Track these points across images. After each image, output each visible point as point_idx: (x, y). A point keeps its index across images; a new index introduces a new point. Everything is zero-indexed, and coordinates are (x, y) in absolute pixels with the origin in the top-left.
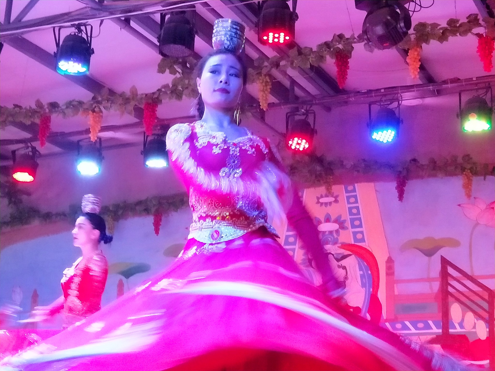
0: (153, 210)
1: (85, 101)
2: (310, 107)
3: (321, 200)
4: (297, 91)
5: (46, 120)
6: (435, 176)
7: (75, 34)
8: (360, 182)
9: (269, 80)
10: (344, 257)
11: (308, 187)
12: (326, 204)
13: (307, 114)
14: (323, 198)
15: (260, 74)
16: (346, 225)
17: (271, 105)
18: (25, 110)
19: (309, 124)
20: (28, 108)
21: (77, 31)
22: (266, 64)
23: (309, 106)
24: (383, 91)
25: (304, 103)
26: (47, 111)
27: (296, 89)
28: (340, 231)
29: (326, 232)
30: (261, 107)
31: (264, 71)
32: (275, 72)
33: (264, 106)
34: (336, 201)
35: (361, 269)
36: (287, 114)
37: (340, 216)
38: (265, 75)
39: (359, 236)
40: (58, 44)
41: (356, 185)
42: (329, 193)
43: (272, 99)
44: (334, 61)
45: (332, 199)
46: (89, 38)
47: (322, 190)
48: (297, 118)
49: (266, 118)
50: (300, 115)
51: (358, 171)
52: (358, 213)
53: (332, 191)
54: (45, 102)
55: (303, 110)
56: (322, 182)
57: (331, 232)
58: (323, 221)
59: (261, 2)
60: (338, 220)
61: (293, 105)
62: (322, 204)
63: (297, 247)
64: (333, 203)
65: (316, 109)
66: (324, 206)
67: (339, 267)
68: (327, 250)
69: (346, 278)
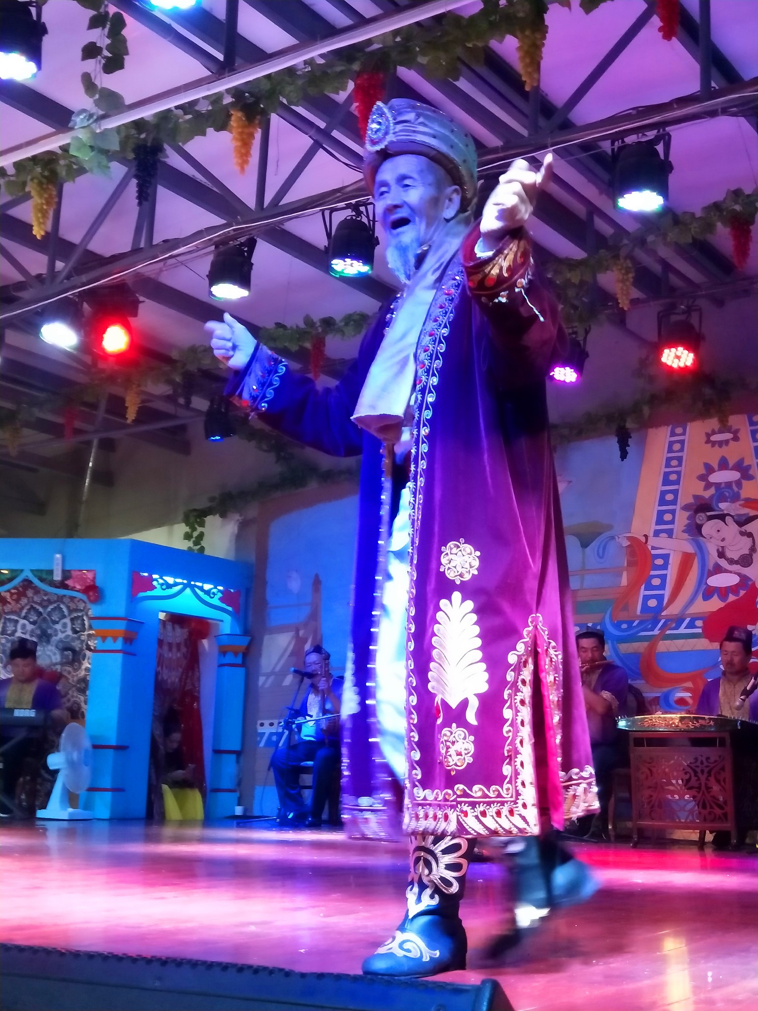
1: (370, 314)
2: (693, 302)
3: (713, 438)
4: (674, 280)
5: (319, 343)
7: (352, 218)
9: (630, 265)
10: (750, 519)
11: (693, 420)
12: (721, 444)
13: (689, 311)
14: (716, 434)
15: (616, 257)
16: (751, 472)
17: (634, 302)
18: (290, 331)
19: (693, 327)
20: (295, 327)
21: (354, 213)
22: (625, 241)
23: (691, 301)
25: (684, 295)
26: (320, 330)
27: (671, 276)
28: (744, 482)
29: (721, 483)
30: (621, 306)
31: (623, 252)
32: (639, 254)
33: (624, 304)
34: (736, 439)
36: (659, 313)
37: (741, 461)
38: (626, 258)
40: (329, 235)
42: (725, 428)
43: (636, 293)
44: (729, 230)
45: (728, 436)
46: (371, 223)
47: (713, 423)
48: (674, 318)
49: (628, 321)
50: (678, 314)
53: (729, 424)
54: (316, 317)
55: (682, 307)
56: (712, 411)
57: (729, 485)
58: (716, 467)
59: (616, 150)
60: (739, 466)
61: (668, 300)
62: (714, 444)
63: (678, 508)
64: (731, 442)
65: (703, 303)
66: (716, 446)
67: (743, 534)
68: (723, 511)
69: (753, 549)
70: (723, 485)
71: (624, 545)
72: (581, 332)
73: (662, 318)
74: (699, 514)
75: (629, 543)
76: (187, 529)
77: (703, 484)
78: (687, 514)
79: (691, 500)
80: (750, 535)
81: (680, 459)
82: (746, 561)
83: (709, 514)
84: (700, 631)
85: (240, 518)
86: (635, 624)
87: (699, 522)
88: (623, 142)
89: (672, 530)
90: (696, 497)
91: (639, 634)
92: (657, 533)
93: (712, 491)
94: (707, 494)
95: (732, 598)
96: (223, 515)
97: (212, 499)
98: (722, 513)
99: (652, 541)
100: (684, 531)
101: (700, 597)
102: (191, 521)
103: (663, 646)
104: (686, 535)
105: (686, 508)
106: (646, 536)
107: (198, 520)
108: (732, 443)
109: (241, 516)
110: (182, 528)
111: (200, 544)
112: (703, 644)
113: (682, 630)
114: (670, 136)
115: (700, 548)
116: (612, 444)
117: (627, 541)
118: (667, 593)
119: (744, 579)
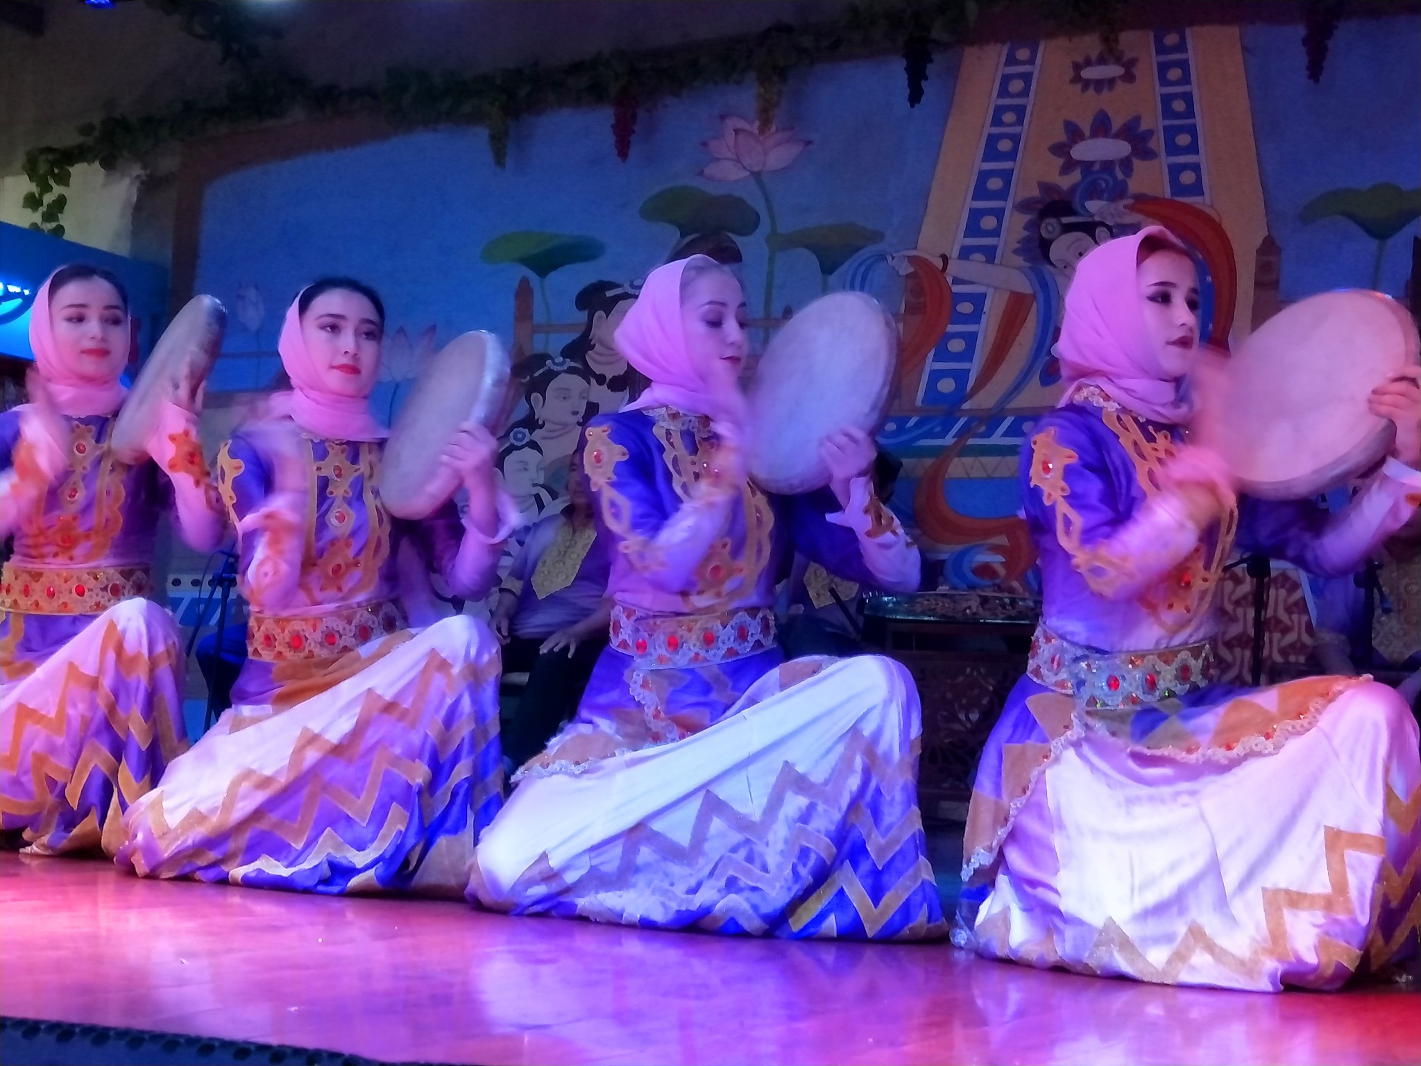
0: (614, 89)
3: (1087, 73)
8: (1205, 21)
11: (1051, 35)
12: (1099, 85)
14: (1091, 66)
16: (1152, 144)
28: (1137, 163)
29: (1092, 163)
34: (1129, 77)
37: (1137, 120)
39: (1187, 178)
41: (1188, 31)
42: (1110, 53)
45: (1116, 71)
47: (1090, 44)
52: (1190, 113)
53: (1119, 47)
56: (1091, 19)
57: (1107, 166)
58: (1087, 132)
60: (1133, 134)
62: (1086, 84)
63: (1009, 205)
64: (1119, 82)
66: (1091, 91)
68: (1092, 215)
70: (1097, 167)
71: (902, 272)
74: (1047, 220)
75: (911, 270)
76: (33, 188)
77: (1060, 161)
78: (1026, 218)
79: (1035, 193)
81: (1020, 111)
83: (1065, 220)
85: (142, 172)
86: (911, 423)
87: (1044, 234)
89: (995, 248)
90: (1046, 187)
91: (918, 444)
93: (1076, 176)
94: (1067, 182)
96: (109, 164)
97: (86, 130)
98: (1090, 220)
99: (955, 268)
100: (1016, 252)
101: (1036, 379)
102: (41, 172)
103: (958, 468)
104: (1019, 261)
105: (1024, 206)
106: (945, 259)
107: (56, 171)
108: (1121, 86)
109: (144, 167)
110: (22, 185)
111: (57, 219)
113: (997, 439)
115: (1044, 284)
116: (897, 71)
117: (909, 265)
118: (975, 368)
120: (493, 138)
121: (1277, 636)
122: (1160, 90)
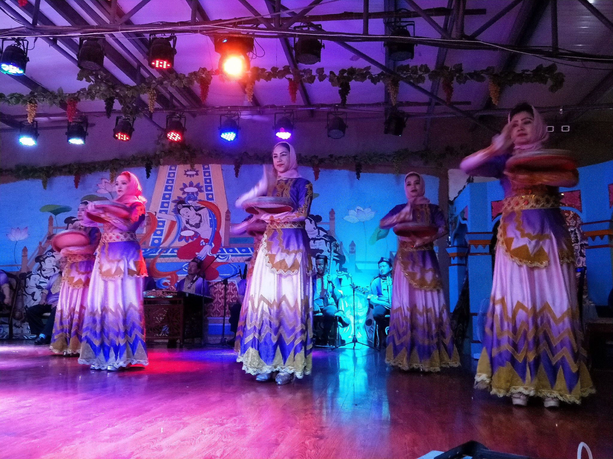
0: (74, 172)
3: (188, 173)
6: (257, 163)
7: (15, 45)
8: (213, 163)
10: (200, 209)
11: (180, 164)
12: (190, 176)
13: (180, 117)
14: (189, 171)
15: (149, 88)
16: (202, 189)
17: (156, 109)
19: (181, 124)
22: (154, 82)
23: (182, 113)
24: (229, 108)
25: (179, 110)
27: (174, 101)
28: (199, 193)
29: (189, 192)
30: (150, 110)
34: (197, 174)
35: (210, 216)
36: (167, 116)
37: (199, 184)
38: (154, 89)
39: (210, 196)
41: (210, 165)
42: (193, 169)
43: (157, 105)
44: (199, 85)
45: (195, 173)
46: (26, 50)
47: (188, 167)
48: (174, 119)
49: (153, 117)
50: (176, 118)
51: (212, 157)
52: (210, 183)
55: (178, 115)
56: (188, 162)
57: (193, 193)
58: (188, 185)
59: (151, 39)
60: (198, 186)
61: (171, 111)
62: (188, 175)
63: (170, 201)
65: (186, 114)
66: (189, 177)
67: (197, 214)
69: (201, 221)
70: (190, 194)
72: (131, 119)
73: (169, 118)
74: (179, 205)
75: (147, 215)
77: (182, 192)
80: (200, 215)
81: (173, 180)
82: (198, 226)
83: (183, 205)
84: (176, 254)
86: (148, 250)
87: (179, 208)
88: (155, 36)
91: (150, 255)
92: (161, 212)
93: (185, 195)
94: (183, 196)
95: (190, 241)
98: (189, 205)
99: (158, 215)
100: (172, 211)
101: (177, 240)
103: (159, 260)
104: (173, 213)
108: (195, 176)
112: (177, 259)
113: (168, 254)
114: (176, 38)
115: (178, 219)
116: (144, 170)
118: (163, 237)
119: (196, 233)
120: (43, 182)
121: (231, 296)
122: (204, 177)
